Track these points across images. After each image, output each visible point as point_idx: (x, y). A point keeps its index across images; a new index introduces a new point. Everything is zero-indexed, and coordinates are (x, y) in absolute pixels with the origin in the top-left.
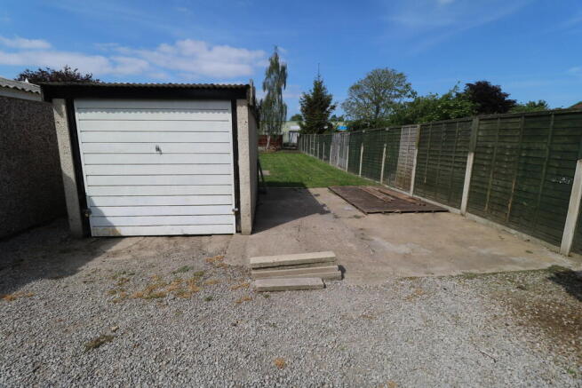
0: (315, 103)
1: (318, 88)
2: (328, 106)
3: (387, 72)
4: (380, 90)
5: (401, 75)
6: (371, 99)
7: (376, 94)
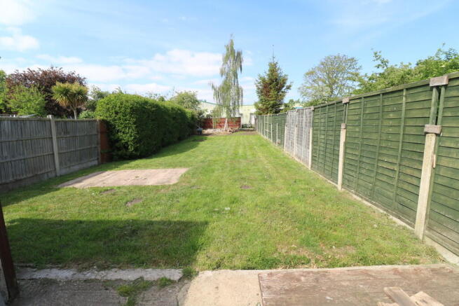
0: (270, 84)
1: (273, 69)
2: (283, 87)
3: (339, 58)
4: (333, 75)
5: (352, 60)
6: (325, 83)
7: (329, 78)
